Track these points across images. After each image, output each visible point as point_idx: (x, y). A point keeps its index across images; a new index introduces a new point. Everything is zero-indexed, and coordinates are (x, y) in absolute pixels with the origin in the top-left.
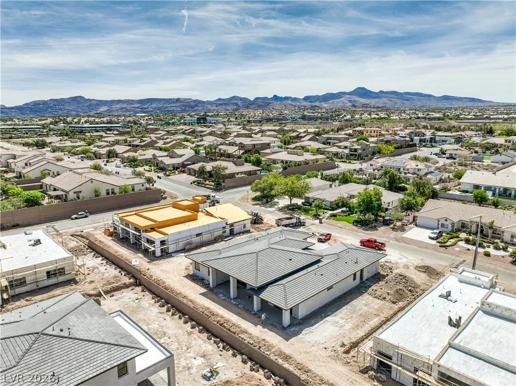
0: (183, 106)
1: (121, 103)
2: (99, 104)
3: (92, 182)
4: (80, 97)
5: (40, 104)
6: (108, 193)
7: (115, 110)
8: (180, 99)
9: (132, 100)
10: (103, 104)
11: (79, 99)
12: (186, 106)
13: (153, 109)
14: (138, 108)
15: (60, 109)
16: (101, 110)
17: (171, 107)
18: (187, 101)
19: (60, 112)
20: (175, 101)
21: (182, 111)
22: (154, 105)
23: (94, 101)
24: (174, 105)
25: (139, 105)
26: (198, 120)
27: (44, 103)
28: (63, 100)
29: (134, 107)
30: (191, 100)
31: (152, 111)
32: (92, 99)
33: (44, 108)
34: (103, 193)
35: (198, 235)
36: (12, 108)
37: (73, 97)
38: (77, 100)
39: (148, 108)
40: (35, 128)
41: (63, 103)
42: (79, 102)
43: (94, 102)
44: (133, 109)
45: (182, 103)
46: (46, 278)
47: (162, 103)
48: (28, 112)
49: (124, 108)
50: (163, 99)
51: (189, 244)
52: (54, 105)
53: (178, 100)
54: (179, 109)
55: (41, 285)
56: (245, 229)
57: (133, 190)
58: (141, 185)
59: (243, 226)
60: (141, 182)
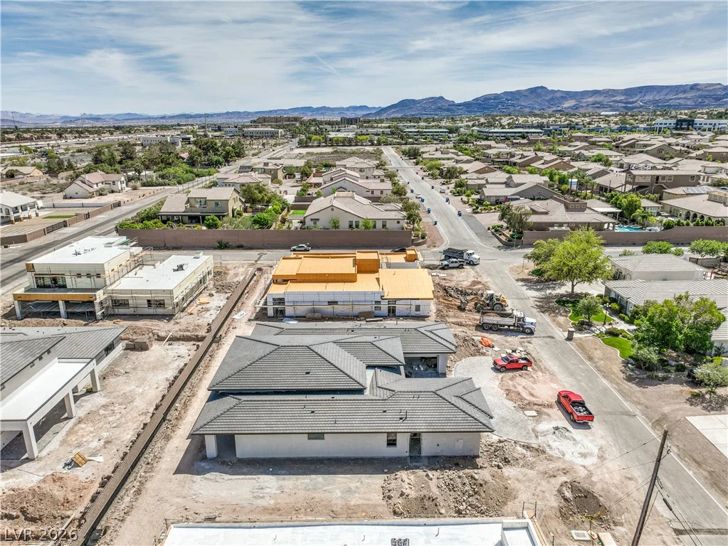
0: (700, 97)
1: (596, 95)
2: (565, 97)
3: (332, 210)
4: (542, 87)
5: (491, 99)
6: (351, 226)
7: (584, 105)
8: (697, 85)
9: (614, 90)
10: (570, 97)
11: (539, 91)
12: (705, 97)
13: (645, 103)
14: (620, 102)
15: (513, 105)
16: (565, 106)
17: (676, 99)
18: (711, 88)
19: (512, 109)
20: (689, 87)
21: (696, 105)
22: (649, 97)
23: (559, 93)
24: (683, 96)
25: (623, 98)
26: (677, 124)
27: (496, 97)
28: (519, 92)
29: (614, 101)
30: (719, 86)
31: (641, 107)
32: (556, 90)
33: (494, 104)
34: (344, 225)
35: (330, 303)
36: (460, 105)
37: (532, 88)
38: (537, 92)
39: (636, 102)
40: (441, 132)
41: (518, 97)
42: (539, 95)
43: (558, 95)
44: (611, 103)
45: (700, 93)
46: (147, 306)
47: (664, 92)
48: (476, 110)
49: (598, 103)
50: (667, 87)
51: (314, 311)
52: (506, 99)
53: (694, 87)
54: (689, 103)
55: (140, 311)
56: (418, 313)
57: (384, 226)
58: (396, 221)
59: (413, 308)
60: (396, 218)
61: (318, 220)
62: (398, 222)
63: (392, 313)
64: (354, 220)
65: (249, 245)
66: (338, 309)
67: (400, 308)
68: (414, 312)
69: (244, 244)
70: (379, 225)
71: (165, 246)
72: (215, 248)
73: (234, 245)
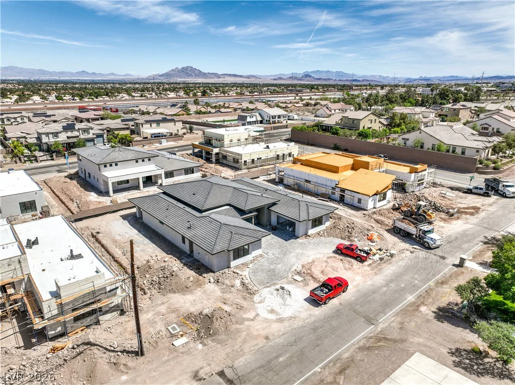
3: (420, 133)
56: (359, 205)
57: (463, 153)
58: (475, 150)
59: (356, 200)
60: (477, 147)
61: (408, 139)
62: (478, 151)
63: (342, 200)
64: (437, 143)
65: (352, 150)
66: (310, 187)
67: (348, 197)
68: (356, 203)
69: (349, 149)
70: (458, 151)
71: (308, 143)
72: (332, 149)
73: (343, 148)
